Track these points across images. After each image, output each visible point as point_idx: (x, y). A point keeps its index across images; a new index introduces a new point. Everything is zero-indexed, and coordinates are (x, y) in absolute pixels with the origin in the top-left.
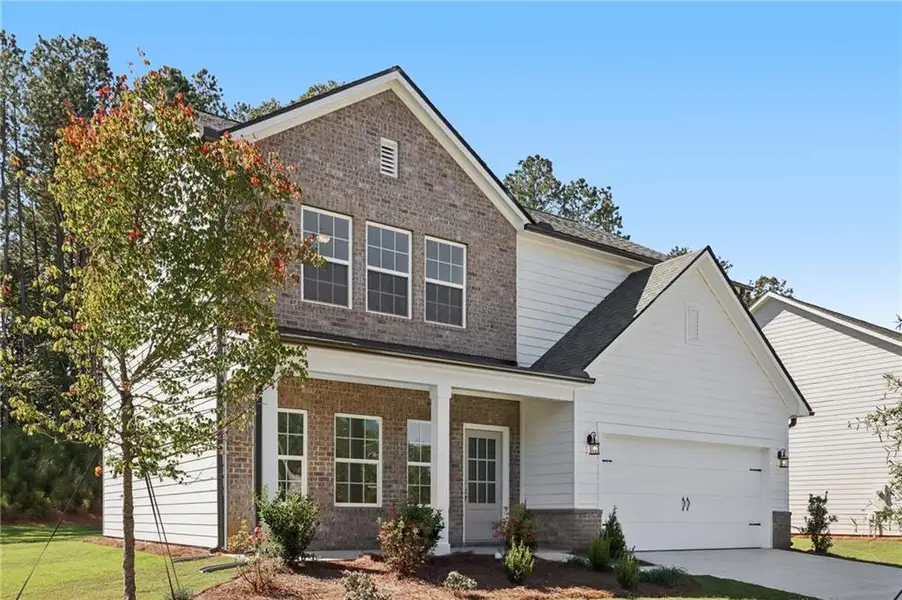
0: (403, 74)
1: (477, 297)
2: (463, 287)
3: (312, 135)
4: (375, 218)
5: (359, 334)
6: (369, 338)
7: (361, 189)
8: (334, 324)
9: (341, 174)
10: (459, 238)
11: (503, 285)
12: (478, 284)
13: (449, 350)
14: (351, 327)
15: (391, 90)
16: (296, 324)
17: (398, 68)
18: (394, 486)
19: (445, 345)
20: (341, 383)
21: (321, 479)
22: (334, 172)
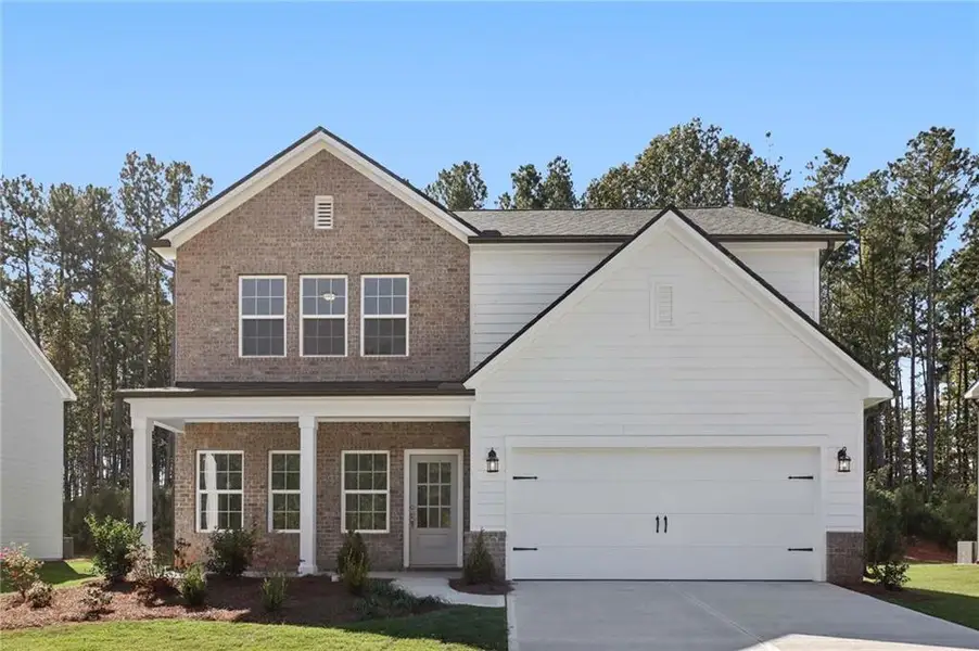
0: (326, 132)
1: (421, 324)
2: (406, 316)
3: (247, 213)
4: (306, 271)
5: (292, 378)
6: (301, 380)
7: (294, 248)
8: (268, 373)
9: (274, 240)
10: (398, 270)
11: (451, 306)
12: (421, 310)
13: (387, 380)
14: (282, 373)
15: (324, 151)
16: (233, 378)
17: (320, 128)
18: (326, 514)
19: (382, 377)
20: (273, 424)
21: (255, 510)
22: (267, 240)
